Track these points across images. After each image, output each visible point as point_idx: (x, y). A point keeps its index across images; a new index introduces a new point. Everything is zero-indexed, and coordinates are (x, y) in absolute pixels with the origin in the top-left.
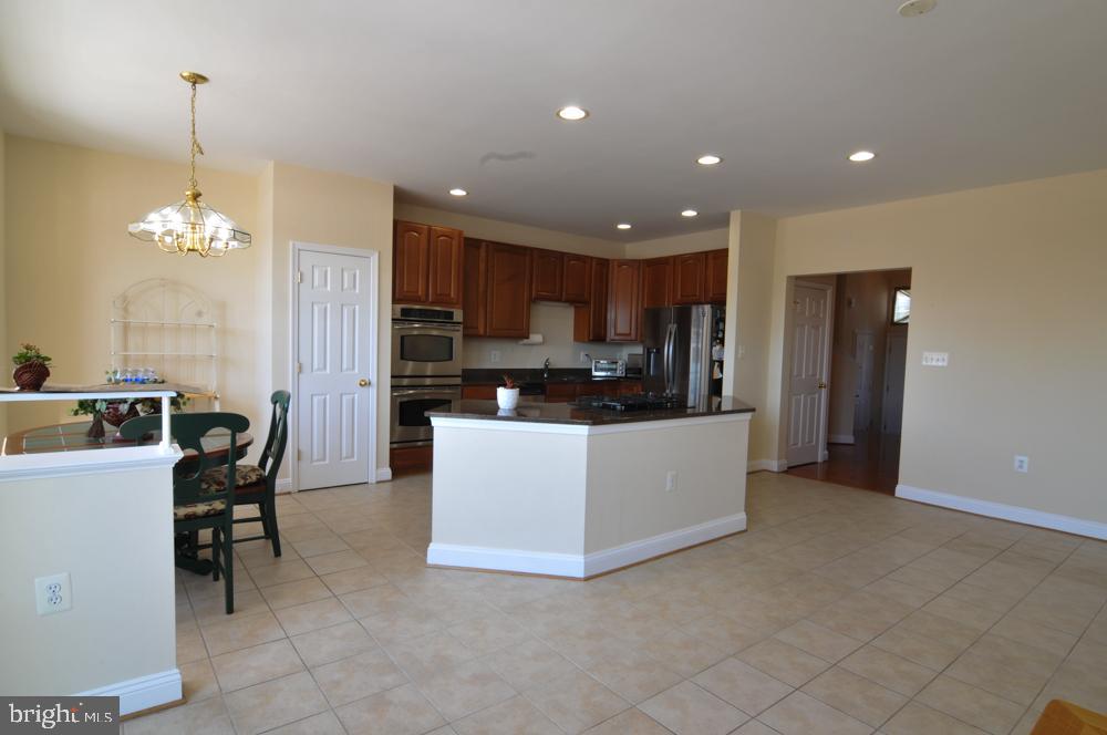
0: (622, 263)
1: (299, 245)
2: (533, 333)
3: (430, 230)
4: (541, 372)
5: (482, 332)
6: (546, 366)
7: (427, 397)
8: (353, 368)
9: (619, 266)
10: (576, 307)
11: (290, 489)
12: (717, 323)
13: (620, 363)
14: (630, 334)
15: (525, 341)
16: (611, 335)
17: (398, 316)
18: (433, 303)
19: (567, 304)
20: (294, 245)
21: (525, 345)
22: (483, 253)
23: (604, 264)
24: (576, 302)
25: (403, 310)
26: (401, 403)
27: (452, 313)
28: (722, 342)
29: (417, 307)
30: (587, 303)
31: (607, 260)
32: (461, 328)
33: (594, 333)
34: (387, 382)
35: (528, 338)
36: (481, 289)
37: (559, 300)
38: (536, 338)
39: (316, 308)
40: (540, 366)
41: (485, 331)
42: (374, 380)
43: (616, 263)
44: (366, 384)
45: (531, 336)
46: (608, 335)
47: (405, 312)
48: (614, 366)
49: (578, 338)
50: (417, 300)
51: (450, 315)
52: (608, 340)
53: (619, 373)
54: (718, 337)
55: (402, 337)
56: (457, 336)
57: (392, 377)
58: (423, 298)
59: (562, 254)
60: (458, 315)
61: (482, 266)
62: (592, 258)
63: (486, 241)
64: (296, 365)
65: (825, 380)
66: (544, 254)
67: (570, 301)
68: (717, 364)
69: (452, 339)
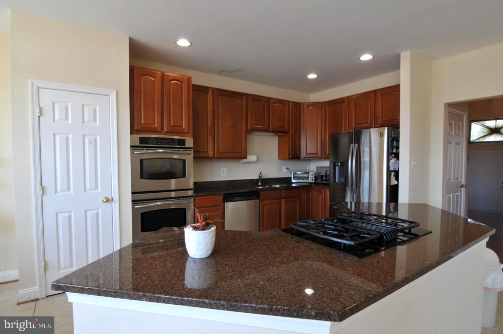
0: (310, 105)
1: (38, 83)
2: (250, 155)
3: (163, 75)
4: (257, 181)
5: (211, 154)
6: (260, 177)
7: (173, 207)
8: (97, 187)
9: (307, 107)
10: (279, 136)
11: (38, 296)
12: (392, 142)
13: (311, 173)
14: (317, 153)
15: (244, 160)
16: (303, 154)
17: (138, 144)
18: (167, 133)
19: (273, 134)
20: (32, 83)
21: (244, 163)
22: (210, 96)
23: (297, 105)
24: (279, 132)
25: (141, 138)
26: (143, 215)
27: (185, 140)
28: (397, 156)
29: (154, 136)
30: (287, 133)
31: (300, 103)
32: (192, 152)
33: (293, 154)
34: (128, 197)
35: (246, 158)
36: (210, 123)
37: (267, 131)
38: (252, 158)
39: (57, 138)
40: (256, 177)
41: (214, 155)
42: (116, 197)
43: (305, 106)
44: (108, 200)
45: (248, 157)
46: (302, 154)
47: (142, 140)
48: (306, 175)
49: (281, 157)
50: (154, 131)
51: (182, 142)
52: (302, 158)
53: (310, 180)
54: (394, 152)
55: (141, 161)
56: (189, 158)
57: (133, 193)
58: (159, 129)
59: (269, 99)
60: (189, 142)
61: (210, 107)
62: (289, 101)
63: (212, 88)
64: (39, 188)
65: (464, 182)
66: (257, 98)
67: (276, 132)
68: (393, 174)
69: (184, 161)
